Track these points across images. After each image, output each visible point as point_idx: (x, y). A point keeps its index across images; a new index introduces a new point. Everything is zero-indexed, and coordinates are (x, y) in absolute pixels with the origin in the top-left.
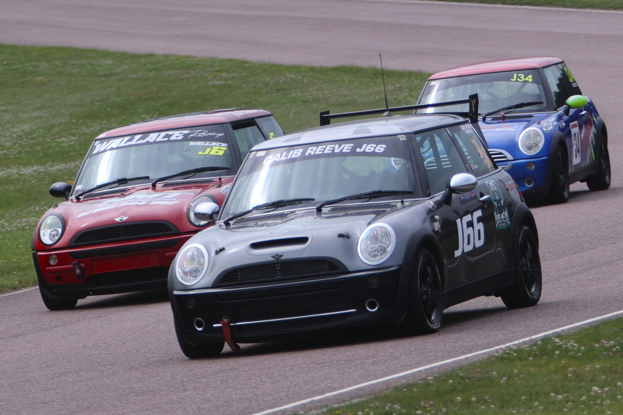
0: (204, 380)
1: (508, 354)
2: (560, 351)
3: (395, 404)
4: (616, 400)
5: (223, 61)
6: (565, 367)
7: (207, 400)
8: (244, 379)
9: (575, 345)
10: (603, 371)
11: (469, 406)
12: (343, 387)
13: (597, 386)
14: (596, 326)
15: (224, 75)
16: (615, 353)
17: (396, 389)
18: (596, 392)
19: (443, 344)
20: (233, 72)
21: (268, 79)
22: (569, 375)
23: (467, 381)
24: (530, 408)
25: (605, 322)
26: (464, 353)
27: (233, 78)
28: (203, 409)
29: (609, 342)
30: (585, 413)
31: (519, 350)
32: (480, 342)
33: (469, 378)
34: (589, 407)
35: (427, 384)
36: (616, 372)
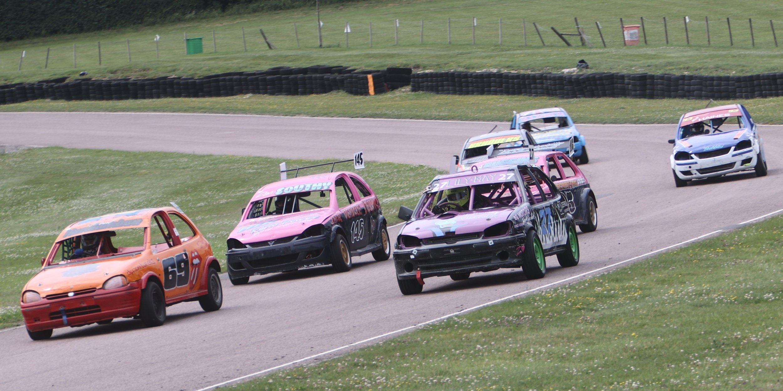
0: (247, 348)
1: (427, 327)
2: (458, 325)
3: (360, 358)
4: (491, 353)
5: (255, 157)
6: (461, 334)
7: (249, 359)
8: (270, 347)
9: (467, 321)
10: (483, 336)
11: (404, 358)
12: (329, 350)
13: (480, 345)
14: (480, 310)
15: (256, 166)
16: (490, 325)
17: (362, 349)
18: (479, 349)
20: (261, 164)
22: (463, 339)
24: (440, 359)
25: (485, 307)
26: (401, 328)
27: (261, 168)
28: (246, 364)
29: (486, 319)
30: (473, 360)
31: (433, 325)
32: (411, 321)
33: (404, 342)
34: (475, 357)
35: (378, 346)
36: (491, 337)
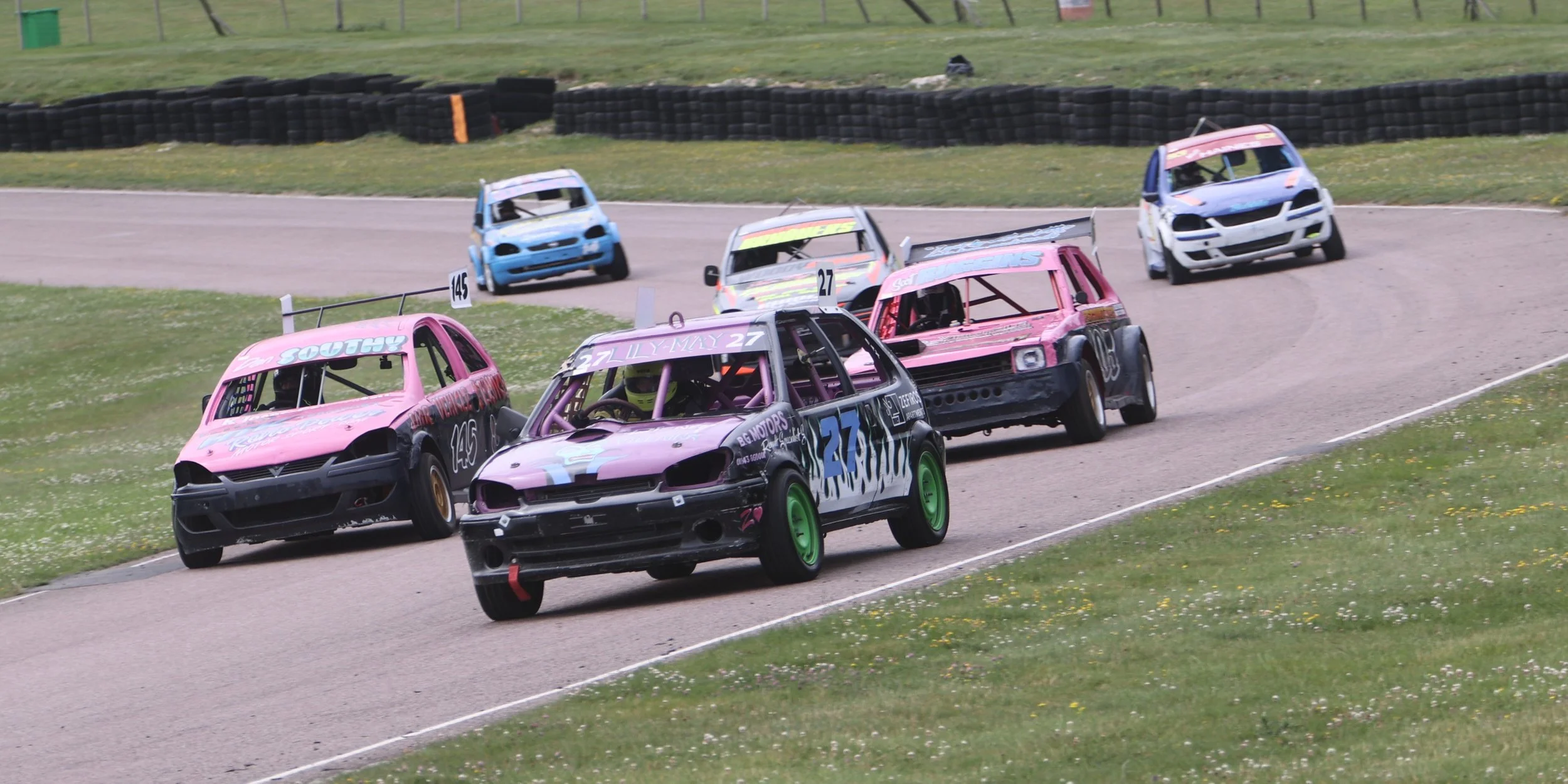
0: (163, 744)
1: (588, 692)
2: (661, 687)
3: (429, 767)
4: (739, 751)
5: (184, 293)
6: (667, 708)
7: (167, 771)
8: (219, 740)
9: (682, 677)
10: (721, 711)
11: (533, 766)
12: (358, 747)
13: (712, 733)
14: (712, 651)
15: (187, 314)
16: (737, 686)
17: (434, 746)
18: (710, 742)
19: (498, 682)
20: (199, 309)
21: (250, 318)
22: (673, 719)
23: (530, 731)
24: (618, 766)
25: (723, 644)
26: (528, 694)
27: (200, 318)
29: (728, 671)
30: (695, 770)
31: (602, 687)
32: (551, 679)
33: (533, 728)
34: (701, 762)
35: (473, 737)
36: (739, 714)
